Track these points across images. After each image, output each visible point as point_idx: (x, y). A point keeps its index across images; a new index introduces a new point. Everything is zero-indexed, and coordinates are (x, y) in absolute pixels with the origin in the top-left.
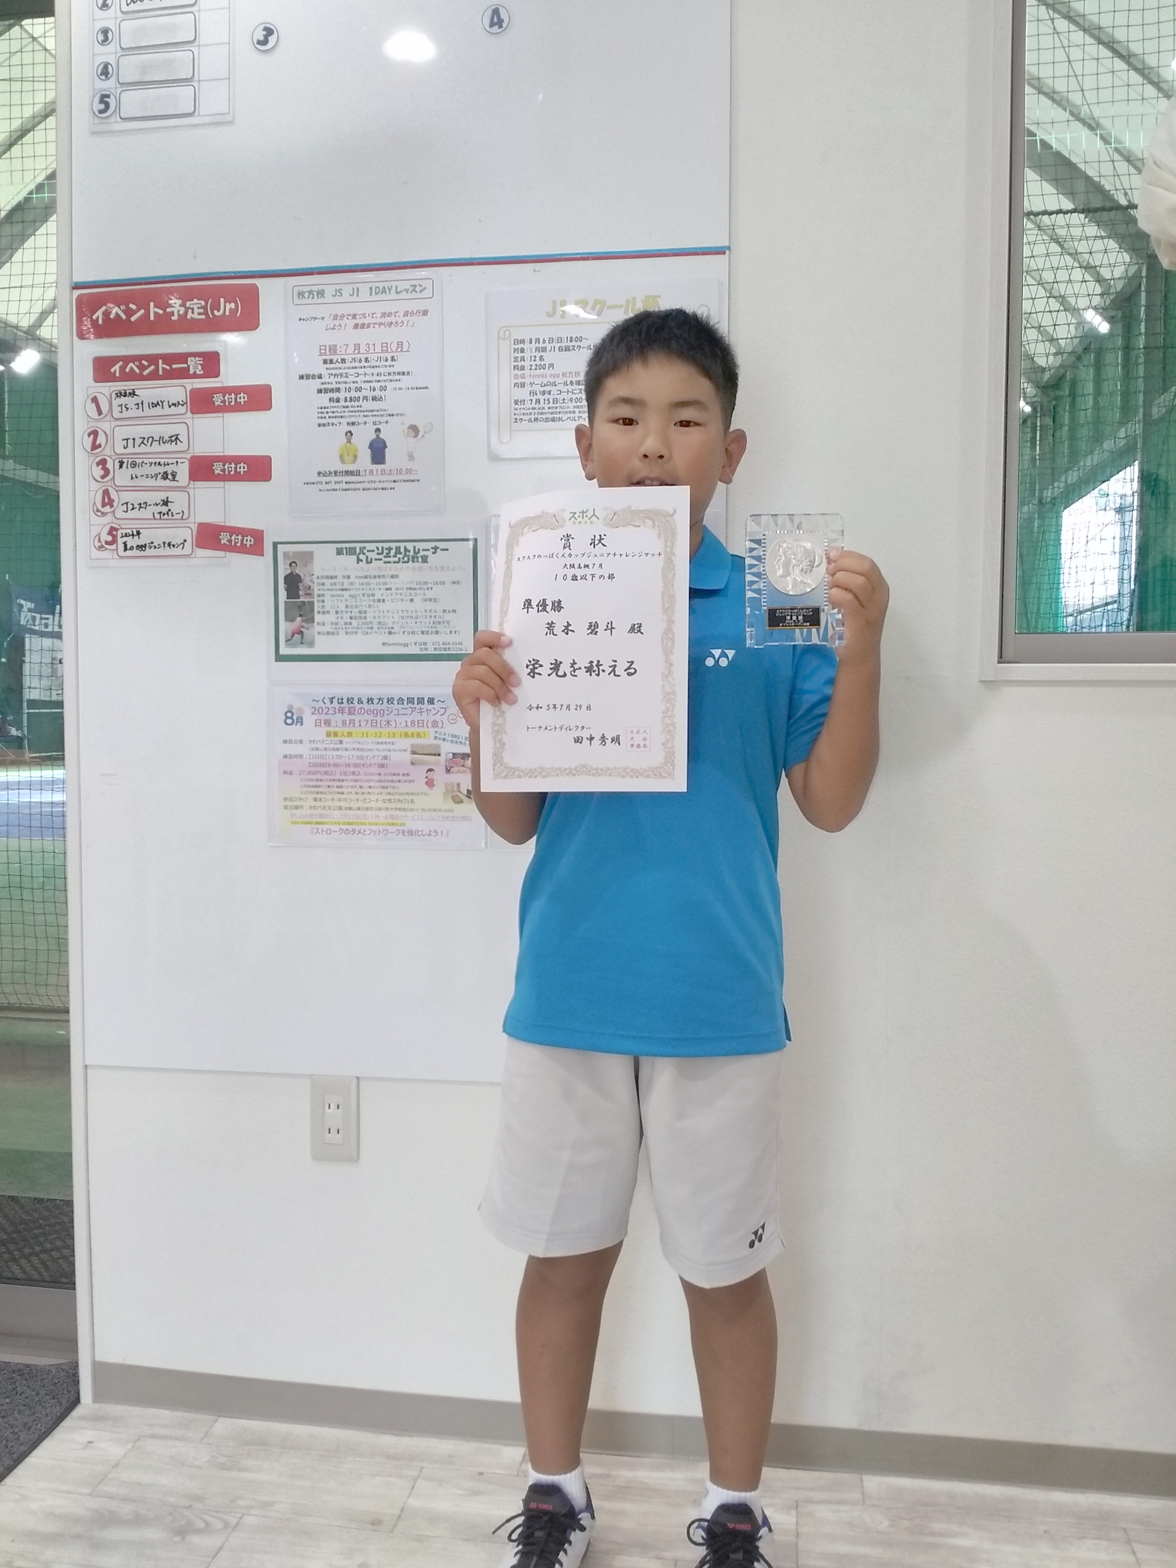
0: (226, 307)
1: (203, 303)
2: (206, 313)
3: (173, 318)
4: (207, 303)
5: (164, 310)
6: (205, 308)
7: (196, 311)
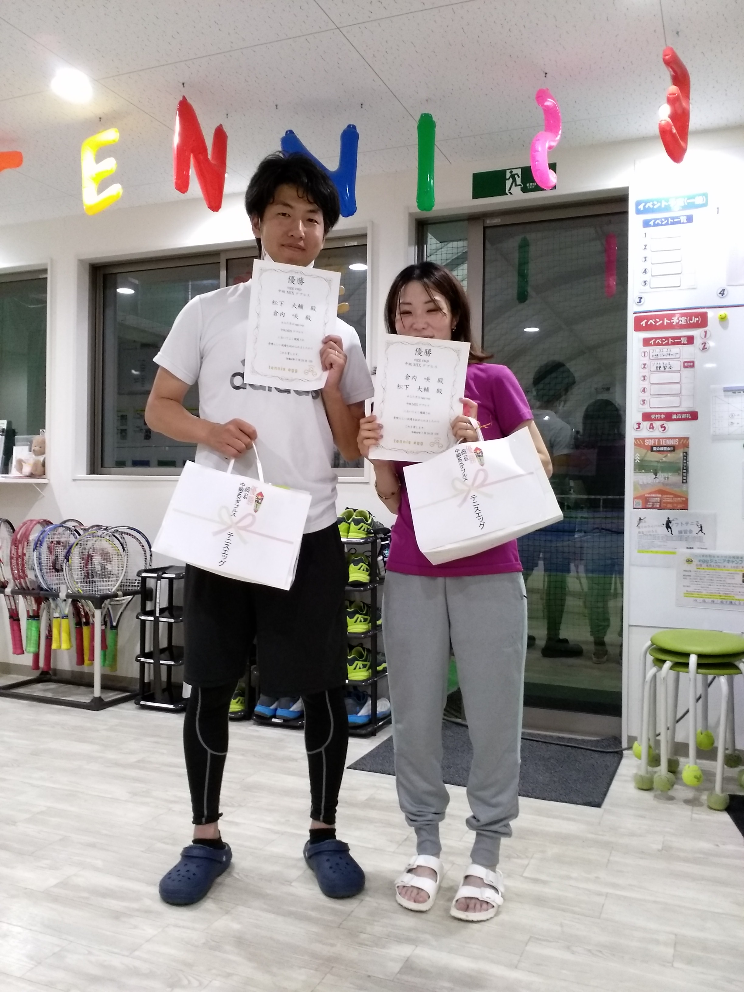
0: (695, 320)
1: (686, 318)
2: (687, 322)
3: (674, 324)
4: (687, 318)
5: (670, 321)
6: (686, 320)
7: (683, 321)
